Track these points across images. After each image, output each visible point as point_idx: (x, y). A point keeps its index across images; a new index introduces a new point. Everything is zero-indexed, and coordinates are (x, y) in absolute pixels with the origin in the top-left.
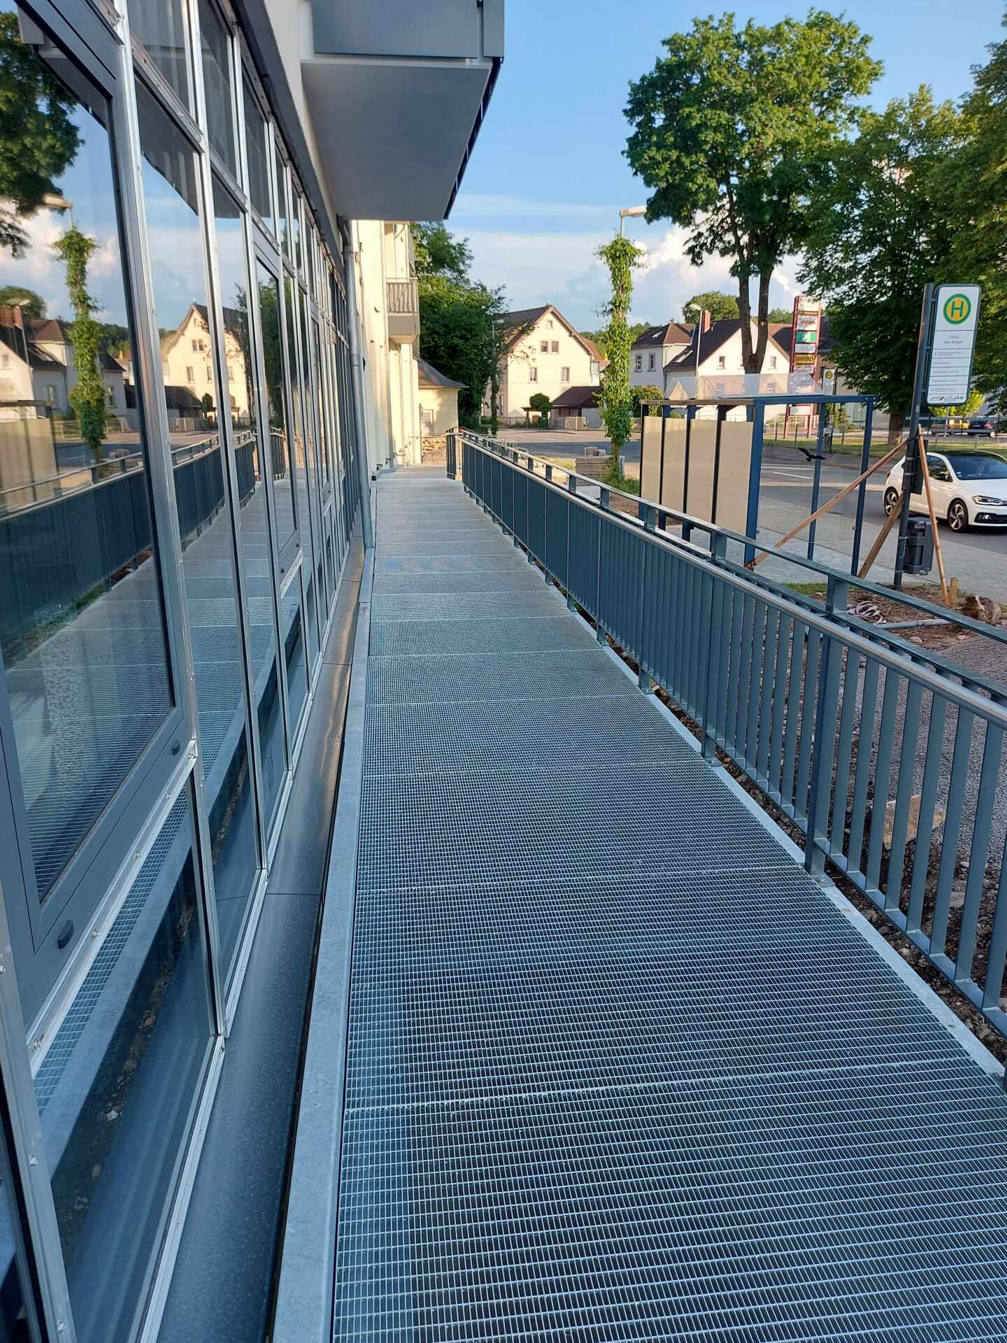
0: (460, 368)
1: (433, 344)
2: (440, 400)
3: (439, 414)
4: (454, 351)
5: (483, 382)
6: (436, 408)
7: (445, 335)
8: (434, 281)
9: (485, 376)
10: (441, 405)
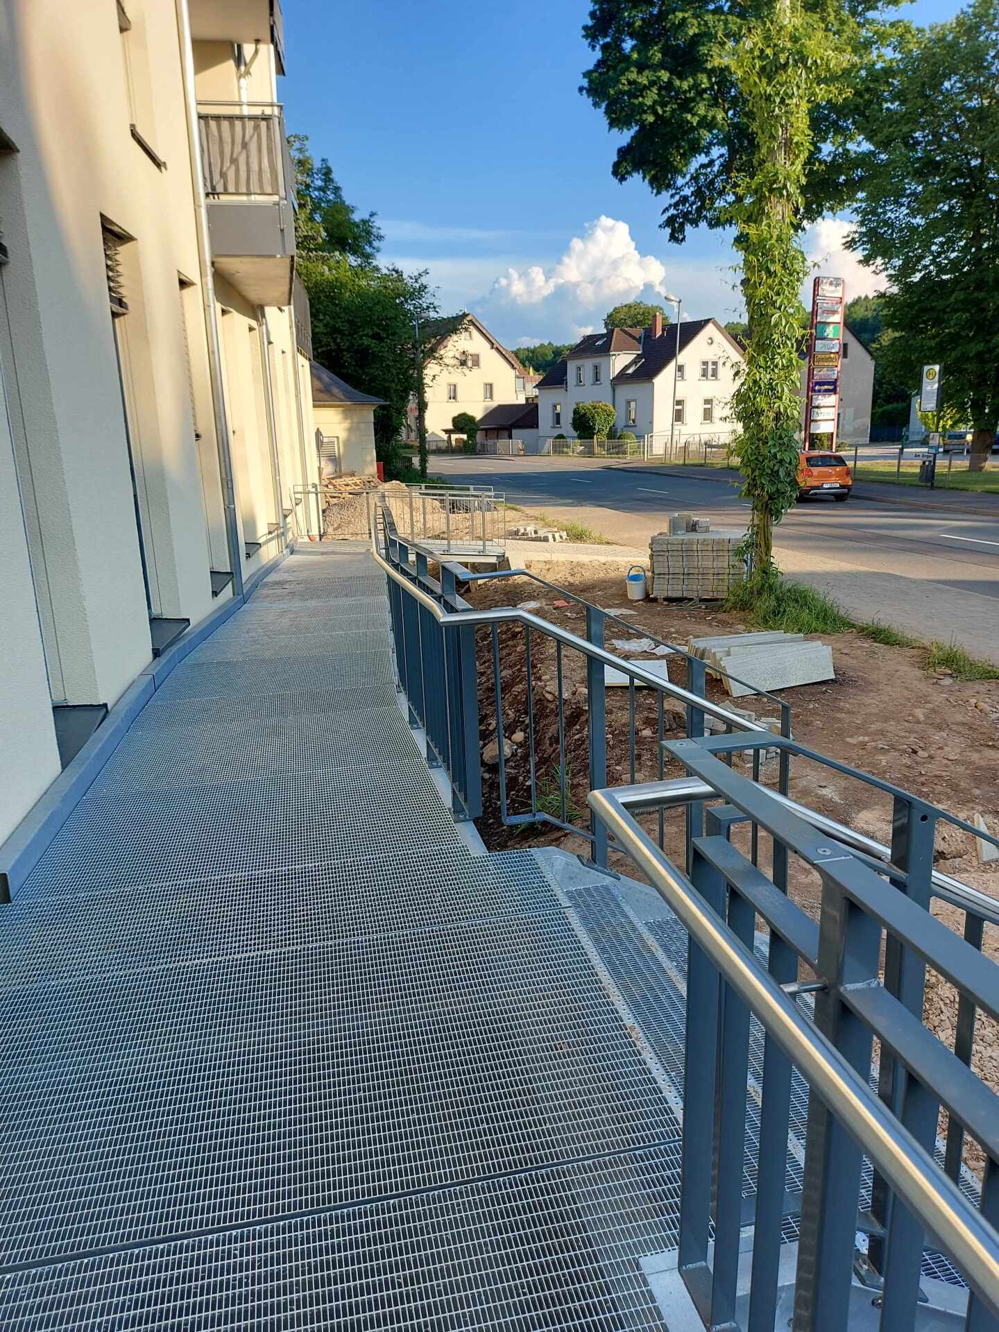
0: (373, 379)
1: (333, 346)
2: (347, 424)
3: (347, 443)
4: (364, 357)
5: (404, 399)
6: (343, 435)
7: (350, 335)
8: (332, 263)
9: (406, 392)
10: (350, 430)
